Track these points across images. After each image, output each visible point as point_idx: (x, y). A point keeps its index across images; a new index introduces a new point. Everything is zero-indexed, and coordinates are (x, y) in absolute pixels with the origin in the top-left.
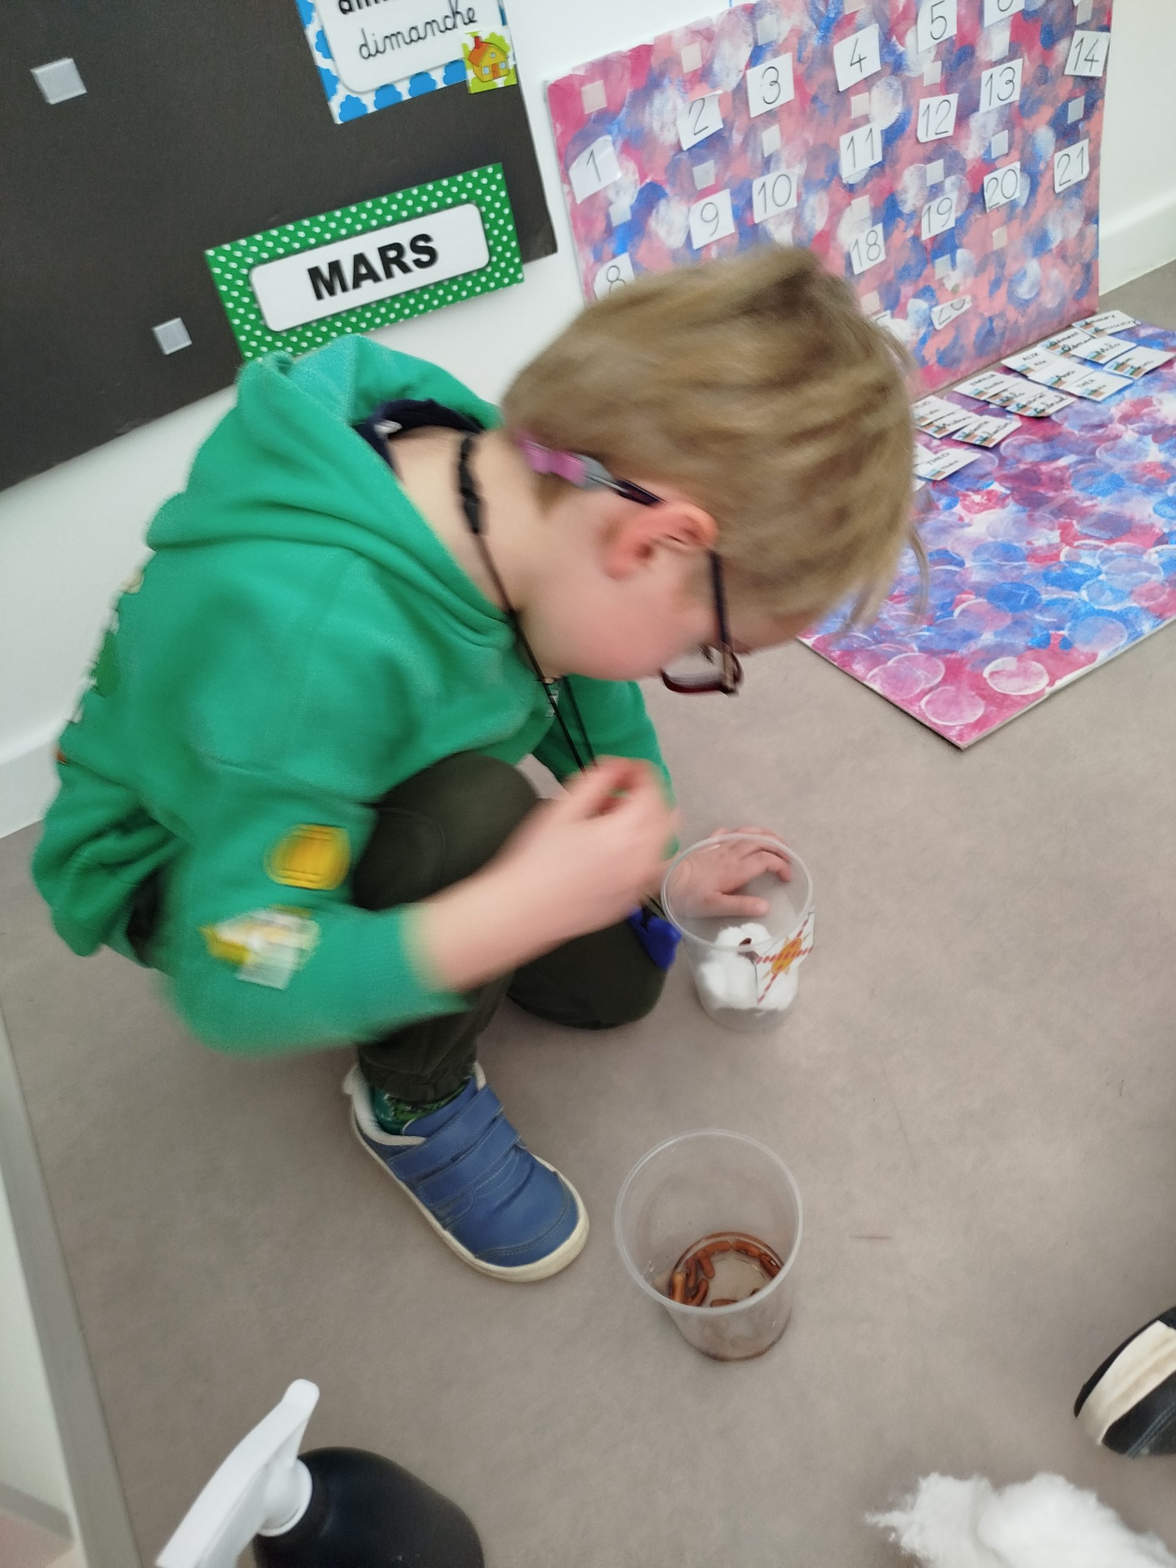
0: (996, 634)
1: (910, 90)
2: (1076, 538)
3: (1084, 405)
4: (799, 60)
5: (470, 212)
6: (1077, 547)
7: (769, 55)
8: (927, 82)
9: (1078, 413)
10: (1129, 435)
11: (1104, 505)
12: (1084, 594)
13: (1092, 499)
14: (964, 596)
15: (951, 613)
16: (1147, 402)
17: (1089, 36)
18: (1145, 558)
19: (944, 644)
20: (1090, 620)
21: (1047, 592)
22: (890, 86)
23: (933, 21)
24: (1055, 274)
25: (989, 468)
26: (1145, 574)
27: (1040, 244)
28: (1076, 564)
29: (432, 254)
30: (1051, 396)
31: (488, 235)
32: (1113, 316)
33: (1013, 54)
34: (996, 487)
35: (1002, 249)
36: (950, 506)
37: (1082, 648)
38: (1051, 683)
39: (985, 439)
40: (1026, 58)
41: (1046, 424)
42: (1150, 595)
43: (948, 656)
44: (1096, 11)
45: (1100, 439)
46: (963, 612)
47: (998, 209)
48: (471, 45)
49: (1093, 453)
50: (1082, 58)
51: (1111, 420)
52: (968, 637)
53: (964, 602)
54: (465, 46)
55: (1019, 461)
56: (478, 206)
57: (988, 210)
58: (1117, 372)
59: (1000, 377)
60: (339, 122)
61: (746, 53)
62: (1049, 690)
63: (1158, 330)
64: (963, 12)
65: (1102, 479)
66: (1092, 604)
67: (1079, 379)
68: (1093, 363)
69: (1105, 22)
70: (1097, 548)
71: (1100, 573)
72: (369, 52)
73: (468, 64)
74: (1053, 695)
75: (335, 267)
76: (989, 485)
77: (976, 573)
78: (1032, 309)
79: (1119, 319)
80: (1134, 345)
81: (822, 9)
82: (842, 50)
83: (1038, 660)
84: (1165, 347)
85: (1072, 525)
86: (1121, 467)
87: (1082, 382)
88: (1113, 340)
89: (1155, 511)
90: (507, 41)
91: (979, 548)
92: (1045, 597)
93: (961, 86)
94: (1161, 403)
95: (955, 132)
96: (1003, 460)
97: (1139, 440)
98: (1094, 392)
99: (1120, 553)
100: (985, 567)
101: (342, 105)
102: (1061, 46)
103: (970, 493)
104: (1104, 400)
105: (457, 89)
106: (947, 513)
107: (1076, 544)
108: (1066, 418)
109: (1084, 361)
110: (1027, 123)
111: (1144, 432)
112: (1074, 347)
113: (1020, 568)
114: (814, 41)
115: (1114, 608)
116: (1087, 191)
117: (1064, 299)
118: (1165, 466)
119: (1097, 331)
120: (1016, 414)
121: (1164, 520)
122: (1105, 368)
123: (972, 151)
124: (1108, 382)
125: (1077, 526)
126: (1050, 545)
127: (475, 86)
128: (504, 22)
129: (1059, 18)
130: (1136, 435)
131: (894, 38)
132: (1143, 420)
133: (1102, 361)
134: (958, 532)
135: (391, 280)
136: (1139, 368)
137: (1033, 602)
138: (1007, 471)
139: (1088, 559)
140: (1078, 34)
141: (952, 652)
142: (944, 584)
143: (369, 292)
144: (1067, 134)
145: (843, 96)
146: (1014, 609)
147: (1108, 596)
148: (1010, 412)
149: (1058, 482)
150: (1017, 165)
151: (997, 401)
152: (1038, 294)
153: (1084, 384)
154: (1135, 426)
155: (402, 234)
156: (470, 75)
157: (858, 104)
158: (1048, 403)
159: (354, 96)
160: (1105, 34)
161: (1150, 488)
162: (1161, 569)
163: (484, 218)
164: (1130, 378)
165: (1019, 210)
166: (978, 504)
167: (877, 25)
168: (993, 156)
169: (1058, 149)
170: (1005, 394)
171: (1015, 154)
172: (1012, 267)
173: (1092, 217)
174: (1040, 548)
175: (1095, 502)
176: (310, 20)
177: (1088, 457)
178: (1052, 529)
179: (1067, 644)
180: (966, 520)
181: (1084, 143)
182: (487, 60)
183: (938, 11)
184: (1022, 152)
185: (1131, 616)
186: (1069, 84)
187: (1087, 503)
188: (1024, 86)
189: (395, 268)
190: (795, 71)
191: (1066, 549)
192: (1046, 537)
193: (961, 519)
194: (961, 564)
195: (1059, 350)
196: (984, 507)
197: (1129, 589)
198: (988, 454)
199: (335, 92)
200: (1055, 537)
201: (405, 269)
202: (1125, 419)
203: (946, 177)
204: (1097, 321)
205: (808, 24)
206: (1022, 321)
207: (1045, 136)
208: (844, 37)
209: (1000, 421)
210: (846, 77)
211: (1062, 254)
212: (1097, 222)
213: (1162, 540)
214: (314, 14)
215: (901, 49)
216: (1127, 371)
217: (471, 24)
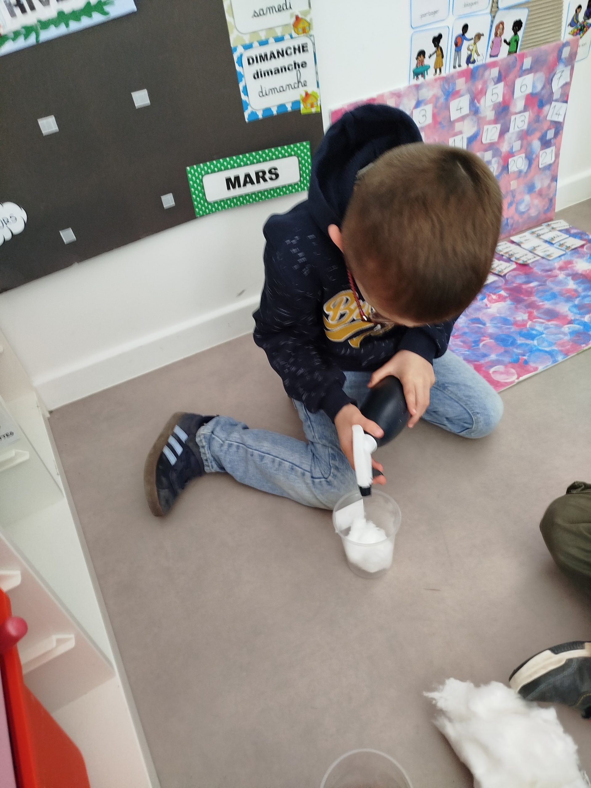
0: (497, 356)
1: (480, 122)
2: (535, 318)
3: (544, 261)
4: (435, 107)
5: (294, 160)
6: (535, 322)
7: (423, 104)
8: (488, 119)
9: (541, 264)
10: (561, 276)
11: (548, 305)
12: (535, 342)
13: (543, 302)
14: (485, 338)
15: (478, 345)
16: (570, 262)
17: (558, 105)
18: (563, 329)
19: (474, 358)
20: (536, 353)
21: (520, 340)
22: (472, 120)
23: (492, 95)
24: (536, 202)
25: (500, 284)
26: (561, 336)
27: (531, 188)
28: (533, 329)
29: (277, 176)
30: (530, 255)
31: (300, 169)
32: (560, 223)
33: (525, 109)
34: (503, 293)
35: (515, 190)
36: (482, 299)
37: (532, 365)
38: (518, 378)
39: (500, 272)
40: (531, 111)
41: (527, 267)
42: (562, 345)
43: (476, 363)
44: (562, 95)
45: (550, 276)
46: (484, 345)
47: (514, 172)
48: (304, 95)
49: (545, 281)
50: (555, 113)
51: (555, 269)
52: (485, 356)
53: (483, 340)
54: (301, 95)
55: (513, 282)
56: (298, 158)
57: (509, 173)
58: (560, 248)
59: (509, 244)
60: (247, 120)
61: (413, 103)
62: (517, 381)
63: (579, 231)
64: (505, 92)
65: (548, 293)
66: (539, 347)
67: (543, 249)
68: (550, 243)
69: (565, 99)
70: (542, 323)
71: (542, 333)
72: (262, 94)
73: (301, 102)
74: (519, 383)
75: (237, 178)
76: (499, 292)
77: (491, 329)
78: (525, 216)
79: (562, 224)
80: (568, 236)
81: (447, 87)
82: (454, 104)
83: (514, 368)
84: (581, 239)
85: (534, 312)
86: (556, 289)
87: (544, 250)
88: (559, 233)
89: (569, 310)
90: (318, 94)
91: (493, 318)
92: (519, 342)
93: (502, 121)
94: (577, 263)
95: (498, 141)
96: (506, 281)
97: (566, 278)
98: (548, 255)
99: (552, 326)
100: (495, 327)
101: (249, 116)
102: (546, 108)
103: (491, 294)
104: (553, 259)
105: (296, 112)
106: (481, 302)
107: (534, 320)
108: (535, 266)
109: (546, 241)
110: (529, 138)
111: (568, 275)
112: (542, 234)
113: (509, 328)
114: (442, 100)
115: (548, 349)
116: (553, 168)
117: (539, 213)
118: (575, 291)
119: (553, 228)
120: (514, 262)
121: (572, 314)
122: (555, 245)
123: (504, 148)
124: (555, 252)
125: (535, 313)
126: (523, 320)
127: (303, 110)
128: (318, 86)
129: (546, 97)
130: (564, 276)
131: (476, 101)
132: (568, 270)
133: (554, 242)
134: (485, 311)
135: (259, 184)
136: (569, 247)
137: (513, 343)
138: (507, 286)
139: (539, 328)
140: (554, 104)
141: (478, 361)
142: (476, 332)
143: (249, 189)
144: (546, 144)
145: (452, 124)
146: (505, 346)
147: (546, 344)
148: (512, 261)
149: (530, 293)
150: (523, 155)
151: (507, 255)
152: (528, 210)
153: (545, 251)
154: (564, 272)
155: (266, 166)
156: (302, 106)
157: (458, 126)
158: (529, 258)
159: (254, 111)
160: (565, 104)
161: (569, 299)
162: (569, 335)
163: (300, 162)
164: (564, 251)
165: (523, 174)
166: (494, 299)
167: (469, 95)
168: (514, 151)
169: (542, 149)
170: (510, 253)
171: (523, 150)
172: (518, 197)
173: (554, 179)
174: (519, 321)
175: (544, 303)
176: (241, 80)
177: (543, 284)
178: (525, 313)
179: (526, 362)
180: (489, 306)
181: (553, 148)
182: (309, 101)
183: (495, 91)
184: (526, 150)
185: (554, 353)
186: (549, 124)
187: (541, 303)
188: (529, 124)
189: (261, 180)
190: (433, 111)
191: (530, 323)
192: (521, 316)
193: (486, 305)
194: (484, 324)
195: (535, 235)
196: (496, 301)
197: (554, 342)
198: (501, 278)
199: (247, 109)
200: (525, 317)
201: (265, 180)
202: (561, 269)
203: (492, 158)
204: (554, 224)
205: (440, 93)
206: (520, 220)
207: (536, 144)
208: (454, 99)
209: (507, 264)
210: (454, 115)
211: (540, 194)
212: (556, 181)
213: (571, 322)
214: (243, 79)
215: (478, 105)
216: (564, 248)
217: (305, 87)
